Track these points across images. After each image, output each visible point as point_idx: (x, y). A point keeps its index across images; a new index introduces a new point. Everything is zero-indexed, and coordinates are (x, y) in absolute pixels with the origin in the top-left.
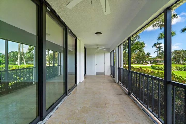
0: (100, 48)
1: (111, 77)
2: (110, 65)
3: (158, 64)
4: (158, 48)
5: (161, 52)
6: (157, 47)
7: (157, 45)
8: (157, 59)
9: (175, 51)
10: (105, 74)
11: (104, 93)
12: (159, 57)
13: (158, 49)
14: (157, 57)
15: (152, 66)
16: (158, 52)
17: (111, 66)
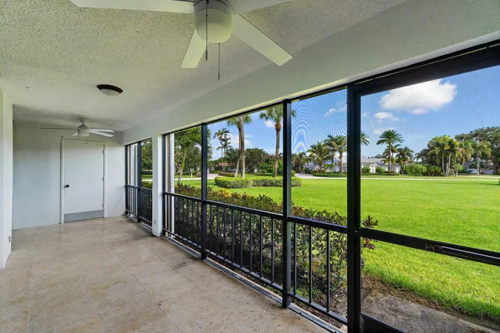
0: (92, 131)
1: (131, 221)
2: (124, 184)
3: (223, 175)
4: (223, 140)
5: (229, 148)
6: (221, 139)
7: (222, 134)
8: (221, 164)
9: (248, 150)
10: (106, 215)
11: (134, 276)
12: (225, 159)
13: (224, 143)
14: (220, 160)
15: (216, 180)
16: (223, 149)
17: (127, 187)
